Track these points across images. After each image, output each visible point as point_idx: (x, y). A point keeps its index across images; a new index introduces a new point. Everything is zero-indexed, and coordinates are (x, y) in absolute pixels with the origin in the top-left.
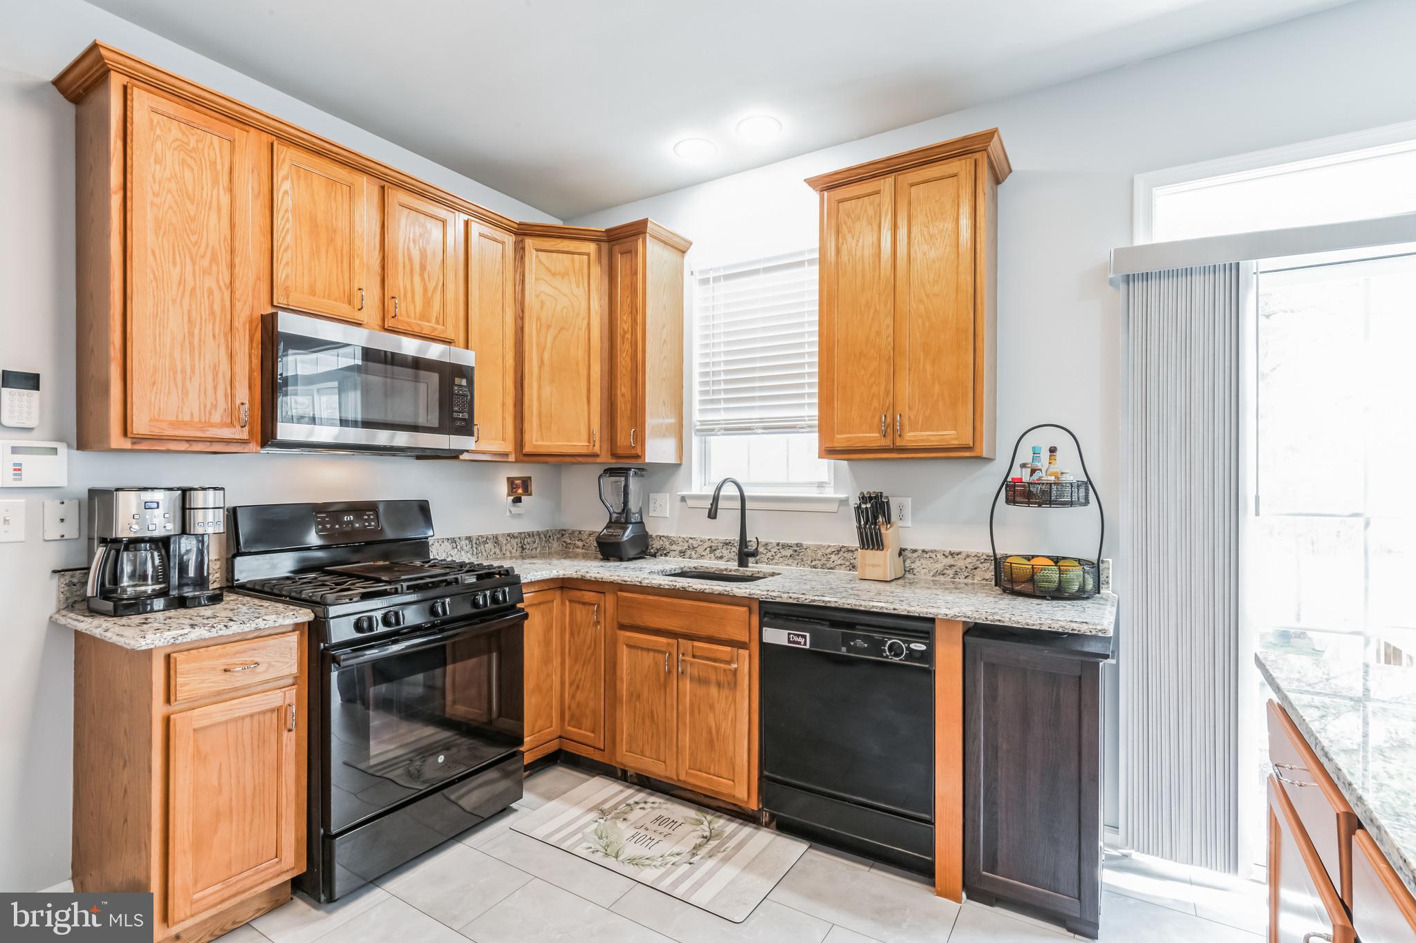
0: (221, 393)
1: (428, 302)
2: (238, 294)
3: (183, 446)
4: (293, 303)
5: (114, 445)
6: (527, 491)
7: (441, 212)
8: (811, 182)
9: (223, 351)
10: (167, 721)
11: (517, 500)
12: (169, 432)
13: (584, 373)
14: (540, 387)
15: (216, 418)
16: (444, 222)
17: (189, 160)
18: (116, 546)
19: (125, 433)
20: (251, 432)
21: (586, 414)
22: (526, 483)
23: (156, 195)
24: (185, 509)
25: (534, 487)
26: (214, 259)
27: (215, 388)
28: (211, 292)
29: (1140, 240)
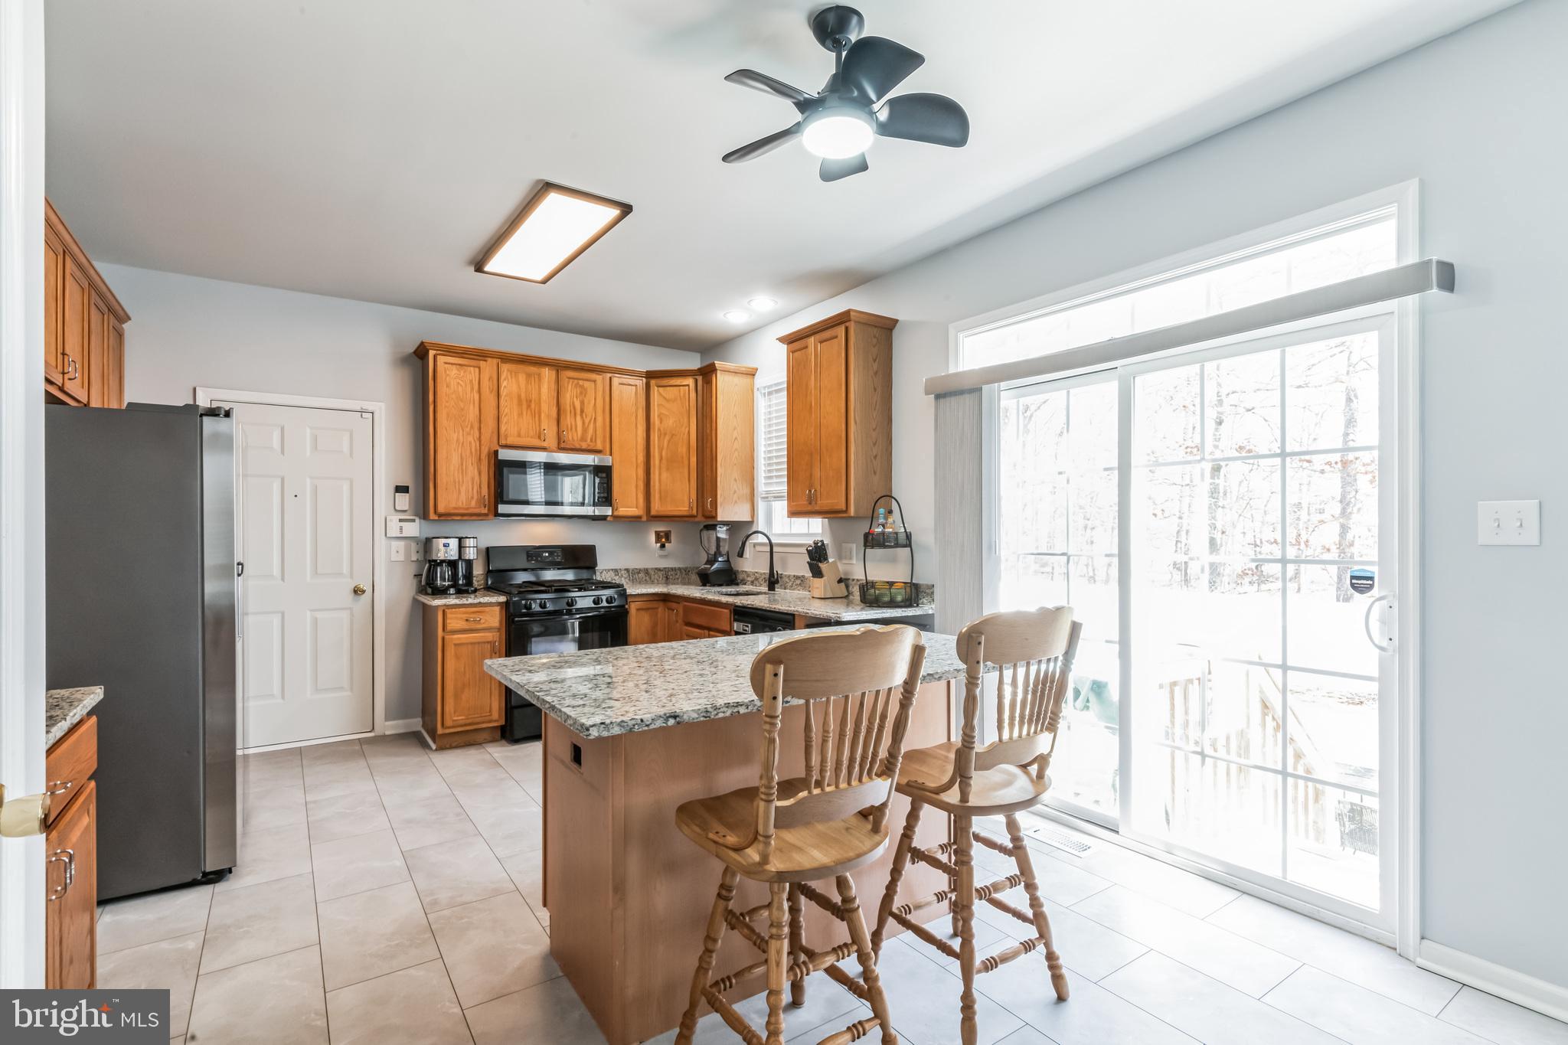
0: (475, 491)
1: (585, 430)
2: (482, 442)
3: (459, 518)
4: (510, 441)
5: (431, 518)
6: (668, 539)
7: (593, 376)
8: (781, 340)
9: (476, 470)
10: (443, 639)
11: (663, 546)
12: (452, 511)
13: (686, 463)
14: (660, 474)
15: (473, 504)
16: (595, 381)
17: (461, 382)
18: (434, 564)
19: (435, 512)
20: (489, 510)
21: (688, 489)
22: (667, 535)
23: (447, 402)
24: (461, 547)
25: (673, 537)
26: (472, 427)
27: (473, 489)
28: (470, 443)
29: (952, 370)
